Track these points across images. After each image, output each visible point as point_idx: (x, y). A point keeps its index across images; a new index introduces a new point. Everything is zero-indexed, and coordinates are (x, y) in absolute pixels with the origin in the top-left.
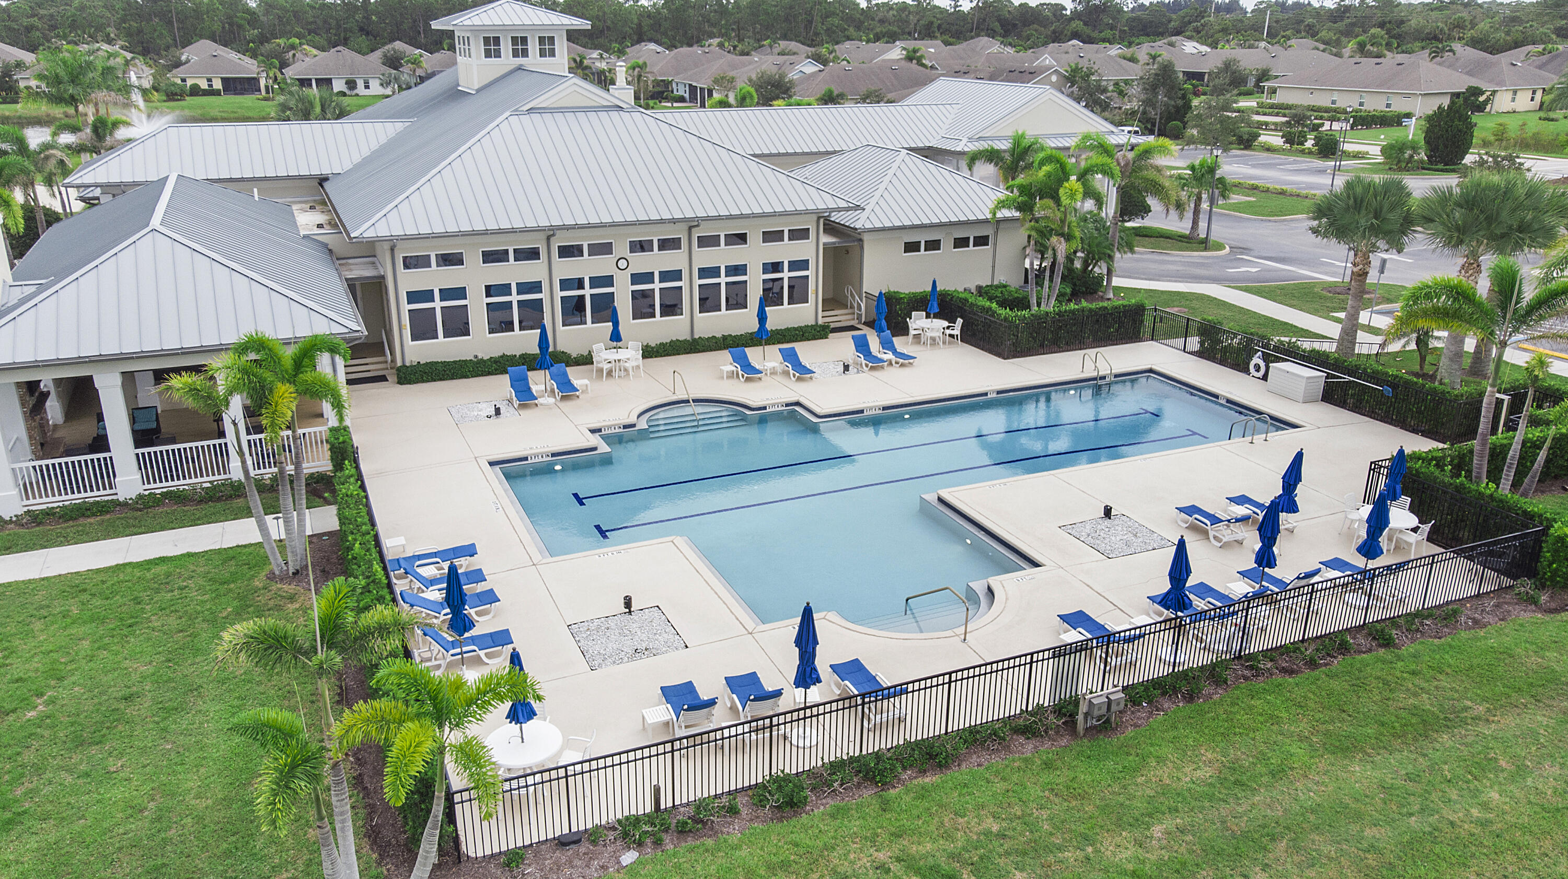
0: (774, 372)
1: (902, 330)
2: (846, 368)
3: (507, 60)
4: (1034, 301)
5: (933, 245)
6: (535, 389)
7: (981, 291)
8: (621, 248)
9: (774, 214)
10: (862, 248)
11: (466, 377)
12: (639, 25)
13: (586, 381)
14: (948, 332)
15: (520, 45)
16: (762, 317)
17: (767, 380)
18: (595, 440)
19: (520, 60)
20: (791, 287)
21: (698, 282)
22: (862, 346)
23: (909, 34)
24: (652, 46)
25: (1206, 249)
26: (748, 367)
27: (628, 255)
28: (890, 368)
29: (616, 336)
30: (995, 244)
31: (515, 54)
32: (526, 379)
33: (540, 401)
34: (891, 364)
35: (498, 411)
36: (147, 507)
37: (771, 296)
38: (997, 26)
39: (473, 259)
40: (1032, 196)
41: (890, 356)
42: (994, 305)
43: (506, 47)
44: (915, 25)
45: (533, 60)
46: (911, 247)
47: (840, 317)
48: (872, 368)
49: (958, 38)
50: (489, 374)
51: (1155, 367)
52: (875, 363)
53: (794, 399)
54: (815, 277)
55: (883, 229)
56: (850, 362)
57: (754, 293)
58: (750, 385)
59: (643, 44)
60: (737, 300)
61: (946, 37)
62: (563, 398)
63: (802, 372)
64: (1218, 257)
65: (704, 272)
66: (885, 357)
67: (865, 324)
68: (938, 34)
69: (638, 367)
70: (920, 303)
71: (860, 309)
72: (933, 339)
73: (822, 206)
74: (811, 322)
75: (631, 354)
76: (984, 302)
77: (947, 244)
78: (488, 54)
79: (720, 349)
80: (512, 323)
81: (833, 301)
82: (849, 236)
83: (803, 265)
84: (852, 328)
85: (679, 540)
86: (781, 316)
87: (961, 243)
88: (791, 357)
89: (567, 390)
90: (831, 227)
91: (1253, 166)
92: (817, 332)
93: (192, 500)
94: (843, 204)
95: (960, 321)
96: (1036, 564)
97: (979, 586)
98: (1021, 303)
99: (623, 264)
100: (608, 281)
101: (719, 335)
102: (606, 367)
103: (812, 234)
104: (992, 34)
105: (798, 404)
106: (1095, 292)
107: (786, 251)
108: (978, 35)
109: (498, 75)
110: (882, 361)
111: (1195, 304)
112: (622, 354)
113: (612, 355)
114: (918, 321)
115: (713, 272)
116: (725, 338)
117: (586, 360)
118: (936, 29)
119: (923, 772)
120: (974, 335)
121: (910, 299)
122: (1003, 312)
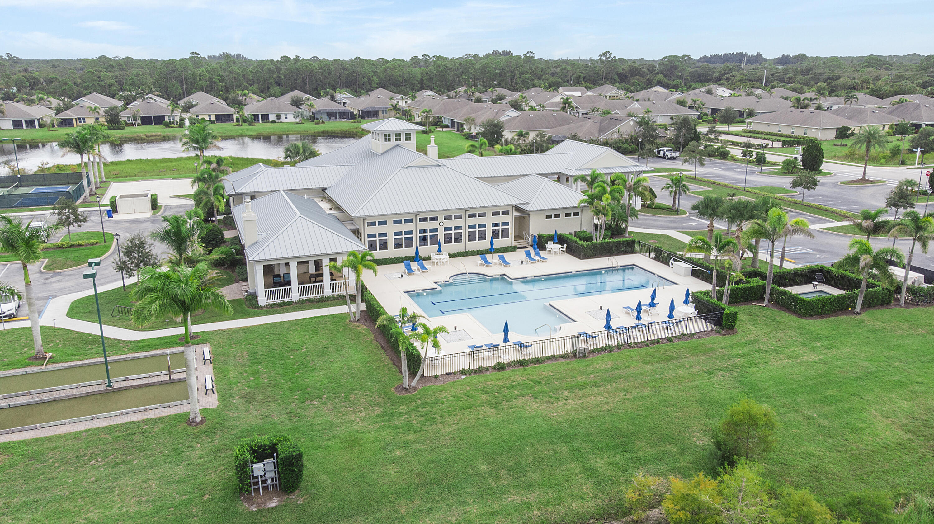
0: (496, 264)
1: (544, 248)
2: (522, 262)
3: (393, 142)
4: (594, 238)
5: (557, 216)
6: (413, 269)
7: (576, 234)
8: (441, 219)
9: (496, 206)
10: (529, 217)
11: (386, 264)
12: (422, 79)
13: (430, 266)
14: (561, 249)
15: (398, 137)
16: (492, 244)
17: (493, 267)
18: (436, 286)
19: (398, 142)
20: (502, 231)
21: (468, 230)
22: (528, 254)
23: (568, 82)
24: (429, 93)
25: (677, 214)
26: (486, 262)
27: (443, 221)
28: (538, 263)
29: (439, 250)
30: (582, 216)
31: (396, 140)
32: (410, 265)
33: (415, 273)
34: (538, 261)
35: (402, 276)
36: (302, 303)
37: (495, 235)
38: (616, 77)
39: (390, 222)
40: (593, 199)
41: (538, 258)
42: (578, 240)
43: (393, 138)
44: (571, 76)
45: (403, 141)
46: (549, 217)
47: (521, 243)
48: (532, 263)
49: (594, 84)
50: (394, 263)
51: (635, 264)
52: (533, 261)
53: (503, 273)
54: (511, 228)
55: (537, 211)
56: (524, 260)
57: (489, 235)
58: (488, 268)
59: (424, 90)
60: (482, 236)
61: (587, 84)
62: (423, 272)
63: (506, 263)
64: (682, 218)
65: (470, 227)
66: (536, 259)
67: (531, 246)
68: (583, 82)
69: (447, 262)
70: (551, 238)
71: (528, 240)
72: (555, 252)
73: (514, 203)
74: (510, 245)
75: (444, 256)
76: (575, 239)
77: (562, 215)
78: (386, 140)
79: (476, 255)
80: (402, 245)
81: (518, 237)
82: (524, 212)
83: (507, 224)
84: (526, 247)
85: (467, 314)
86: (499, 243)
87: (568, 215)
88: (502, 258)
89: (424, 269)
90: (518, 209)
91: (723, 169)
92: (513, 249)
93: (314, 302)
94: (522, 202)
95: (565, 245)
96: (575, 321)
97: (558, 327)
98: (590, 239)
99: (441, 224)
100: (436, 230)
101: (475, 250)
102: (436, 261)
103: (510, 213)
104: (613, 83)
105: (504, 275)
106: (622, 234)
107: (500, 219)
108: (605, 83)
109: (389, 148)
110: (535, 260)
111: (662, 239)
112: (441, 257)
113: (438, 257)
114: (550, 245)
115: (473, 227)
116: (477, 251)
117: (429, 258)
118: (582, 80)
119: (535, 364)
120: (571, 250)
121: (547, 237)
122: (581, 242)
